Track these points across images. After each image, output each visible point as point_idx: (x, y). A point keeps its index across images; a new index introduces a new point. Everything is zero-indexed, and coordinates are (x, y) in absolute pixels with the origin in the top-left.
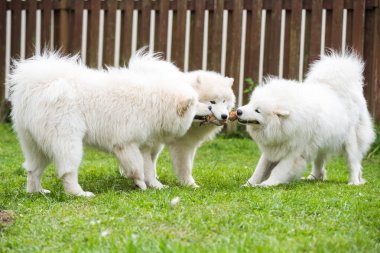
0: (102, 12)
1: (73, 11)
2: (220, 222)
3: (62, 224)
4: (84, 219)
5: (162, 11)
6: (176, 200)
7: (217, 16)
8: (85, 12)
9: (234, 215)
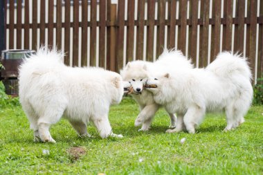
0: (135, 27)
1: (118, 27)
2: (211, 154)
3: (115, 154)
4: (128, 152)
5: (171, 25)
6: (183, 140)
7: (205, 28)
8: (126, 27)
9: (219, 149)
